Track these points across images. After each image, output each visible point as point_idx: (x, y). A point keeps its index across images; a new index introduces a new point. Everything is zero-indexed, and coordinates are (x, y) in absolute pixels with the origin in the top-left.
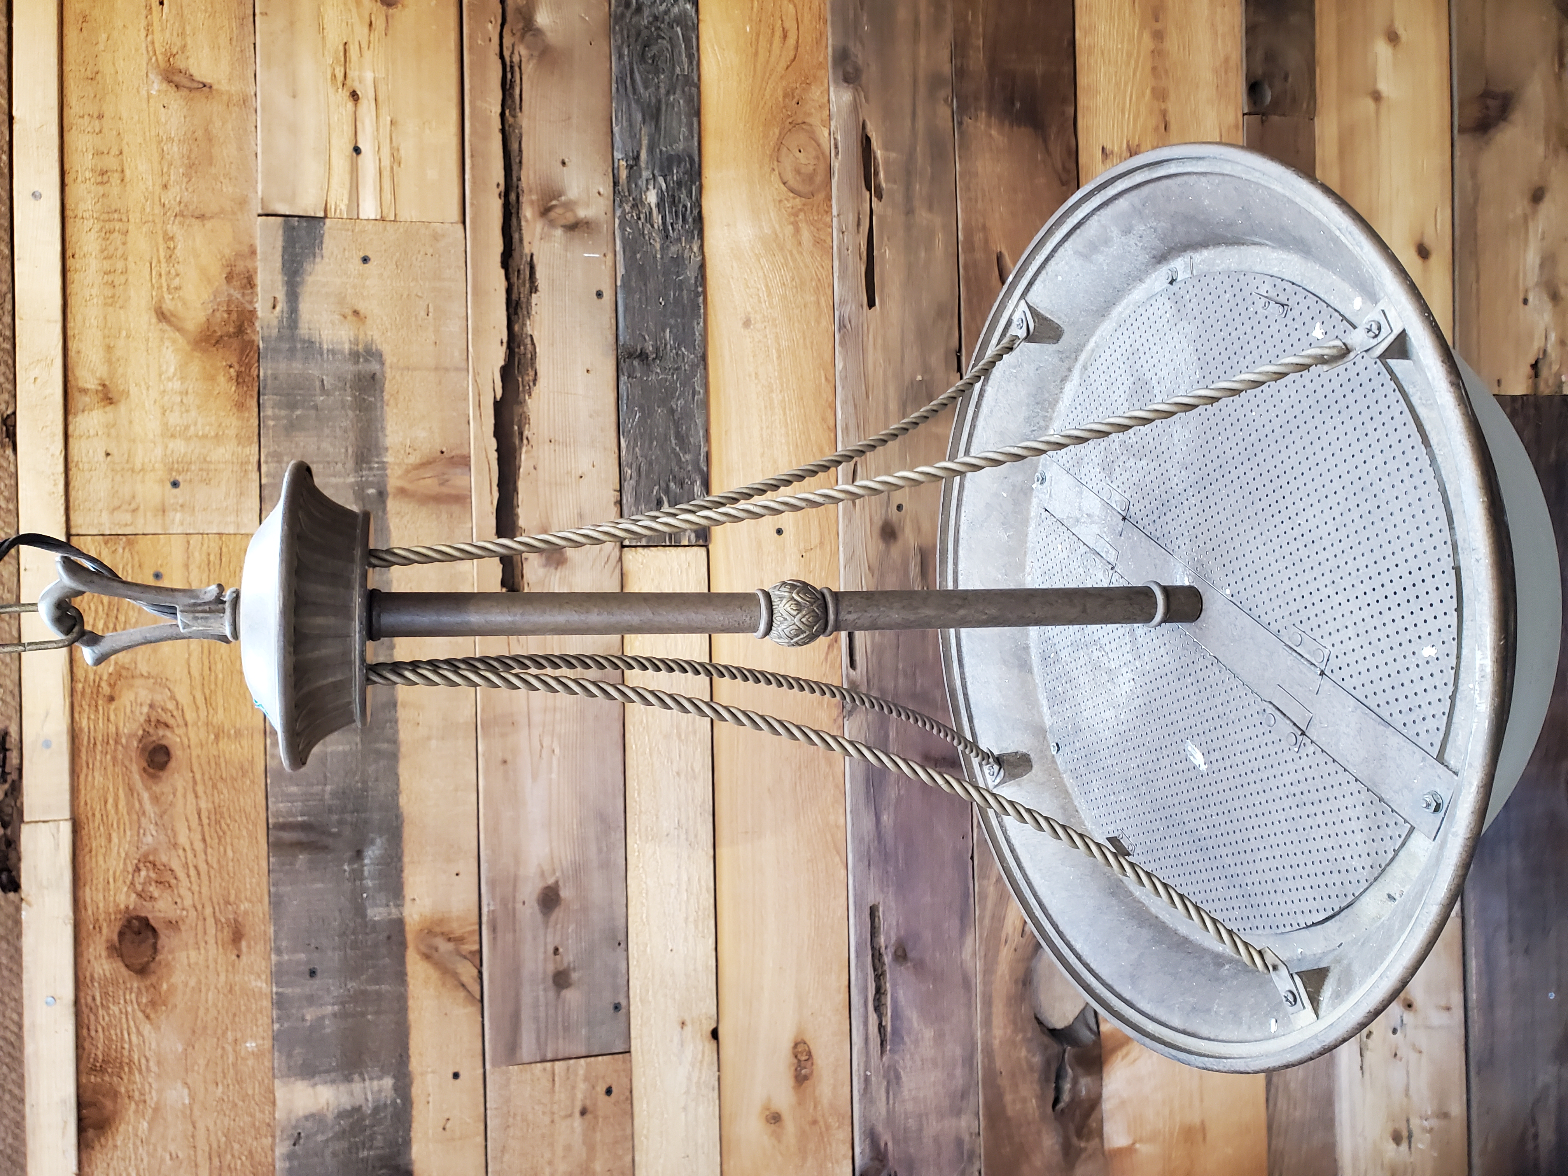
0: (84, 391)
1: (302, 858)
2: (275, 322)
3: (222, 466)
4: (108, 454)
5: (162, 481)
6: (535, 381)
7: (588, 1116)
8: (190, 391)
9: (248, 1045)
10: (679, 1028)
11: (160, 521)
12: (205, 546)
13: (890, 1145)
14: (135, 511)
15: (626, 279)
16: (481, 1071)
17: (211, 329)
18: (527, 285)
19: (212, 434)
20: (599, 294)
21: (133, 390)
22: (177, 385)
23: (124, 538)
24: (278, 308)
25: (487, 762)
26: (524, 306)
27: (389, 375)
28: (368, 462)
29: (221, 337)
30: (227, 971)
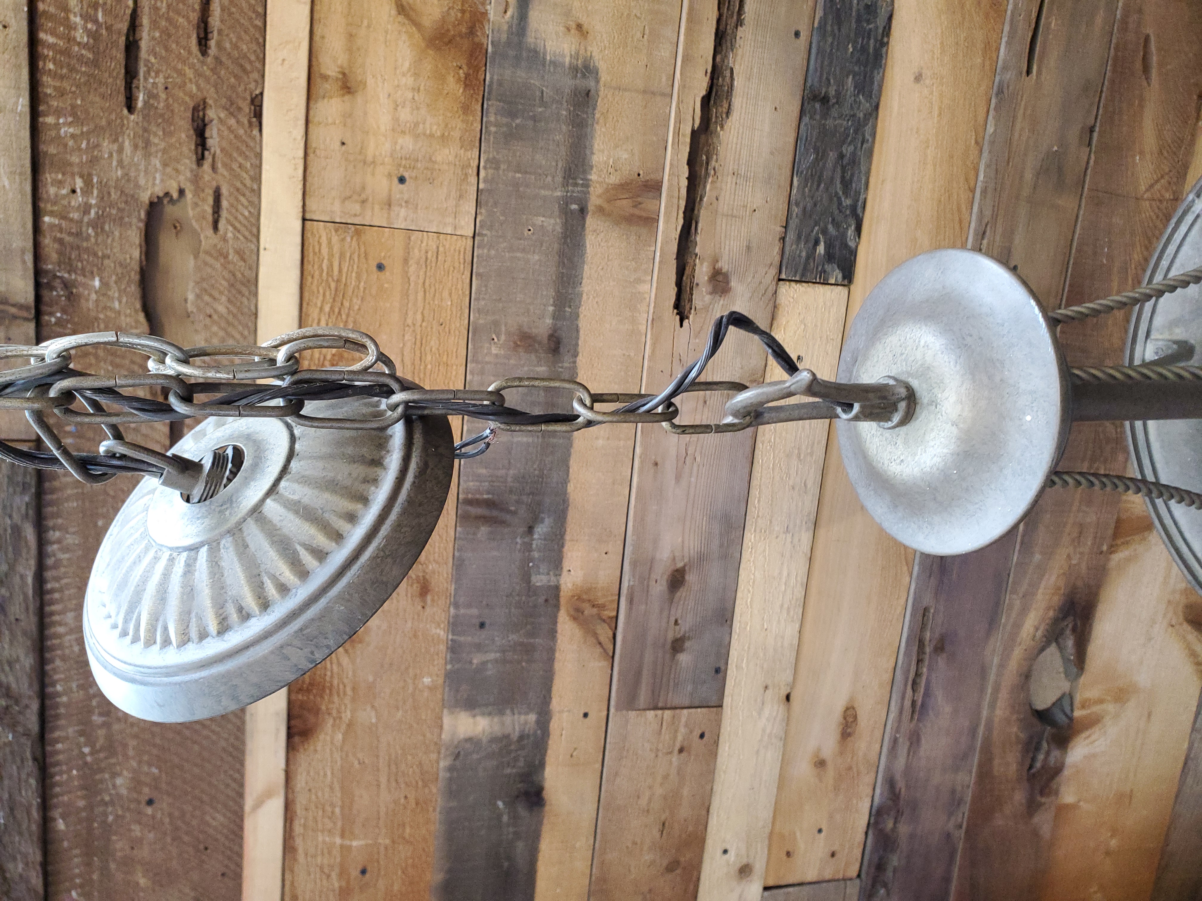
0: (325, 78)
1: (484, 530)
2: (505, 27)
3: (445, 167)
4: (343, 144)
5: (390, 175)
6: (728, 113)
7: (684, 754)
8: (422, 88)
9: (425, 680)
10: (762, 690)
11: (386, 215)
12: (424, 244)
13: (903, 790)
14: (363, 202)
15: (823, 22)
16: (605, 713)
17: (446, 28)
18: (735, 17)
19: (439, 134)
20: (797, 34)
21: (370, 81)
22: (409, 81)
23: (353, 228)
24: (509, 13)
25: (642, 462)
26: (729, 38)
27: (601, 93)
28: (575, 179)
29: (454, 36)
30: (413, 619)
